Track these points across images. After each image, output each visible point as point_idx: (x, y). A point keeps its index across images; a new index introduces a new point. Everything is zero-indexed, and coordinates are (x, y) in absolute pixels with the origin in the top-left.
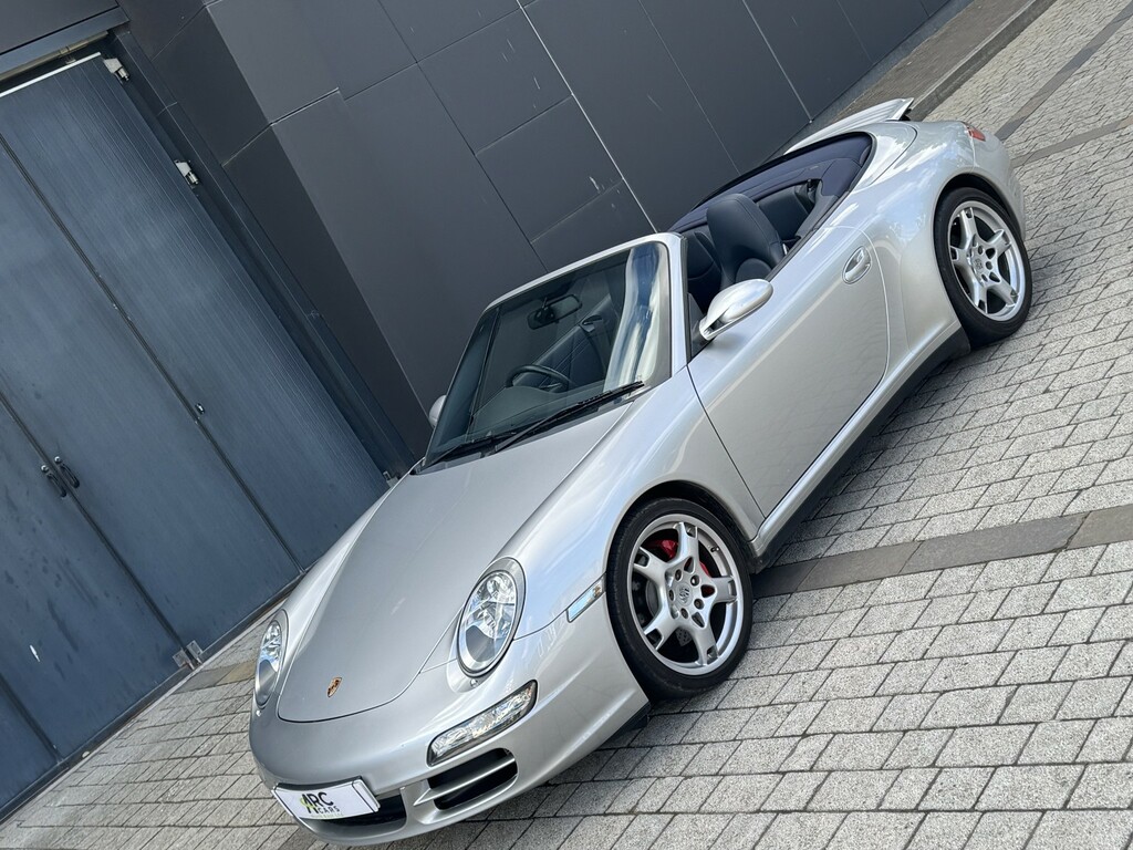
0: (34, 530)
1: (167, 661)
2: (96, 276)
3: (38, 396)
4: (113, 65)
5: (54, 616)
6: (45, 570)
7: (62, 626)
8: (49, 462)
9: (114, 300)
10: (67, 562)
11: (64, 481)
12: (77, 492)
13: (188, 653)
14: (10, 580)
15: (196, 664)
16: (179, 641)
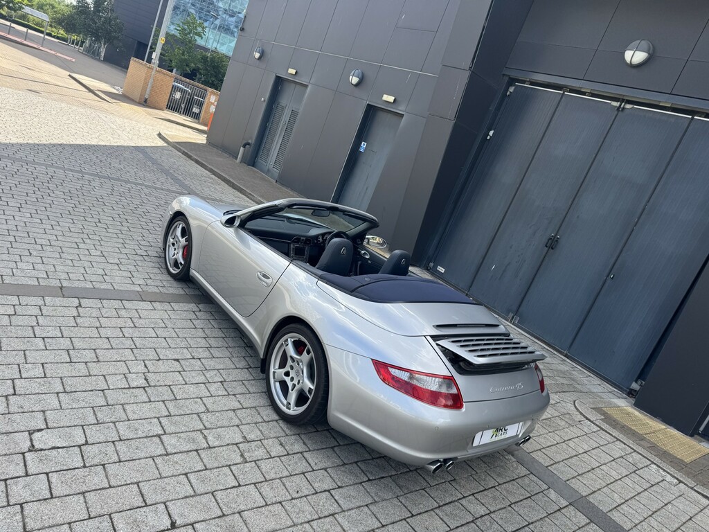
0: (530, 245)
1: (508, 311)
3: (578, 217)
5: (506, 267)
6: (519, 256)
7: (504, 271)
8: (556, 235)
10: (525, 261)
11: (552, 244)
12: (551, 251)
13: (513, 317)
14: (511, 247)
15: (510, 322)
16: (516, 313)
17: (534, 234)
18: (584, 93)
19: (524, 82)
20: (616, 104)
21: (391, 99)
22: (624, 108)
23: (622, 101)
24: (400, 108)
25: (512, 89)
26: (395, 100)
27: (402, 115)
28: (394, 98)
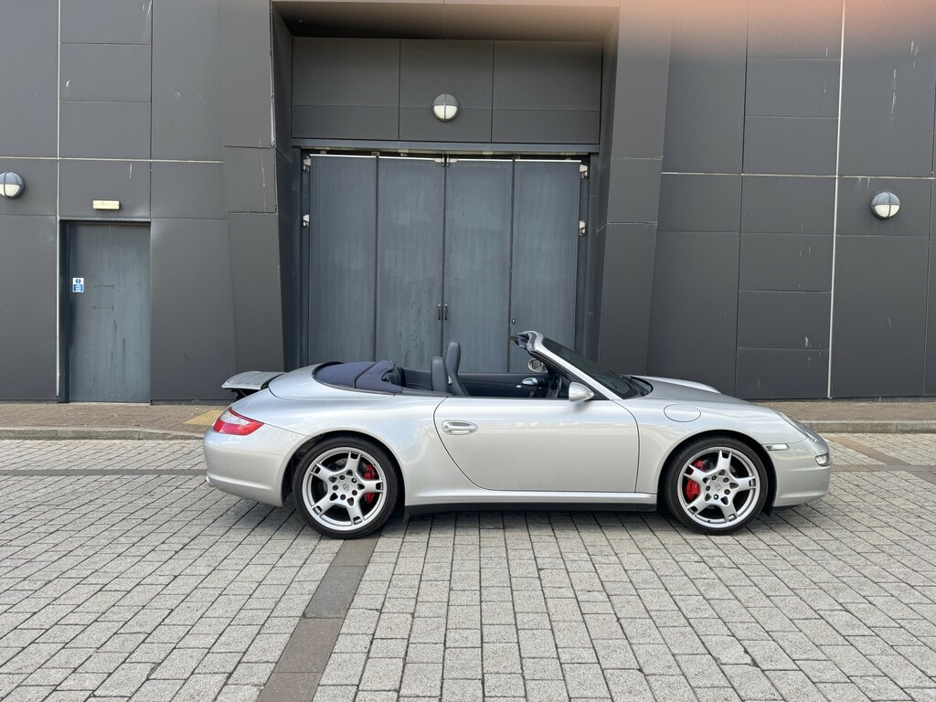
0: (420, 324)
2: (511, 248)
3: (456, 279)
4: (583, 168)
5: (406, 357)
6: (414, 340)
8: (443, 305)
9: (511, 261)
10: (424, 341)
11: (443, 315)
12: (444, 322)
17: (419, 310)
18: (398, 154)
19: (318, 152)
20: (438, 160)
21: (114, 205)
22: (449, 163)
23: (446, 157)
24: (138, 214)
25: (308, 162)
26: (120, 205)
27: (147, 225)
28: (117, 203)
